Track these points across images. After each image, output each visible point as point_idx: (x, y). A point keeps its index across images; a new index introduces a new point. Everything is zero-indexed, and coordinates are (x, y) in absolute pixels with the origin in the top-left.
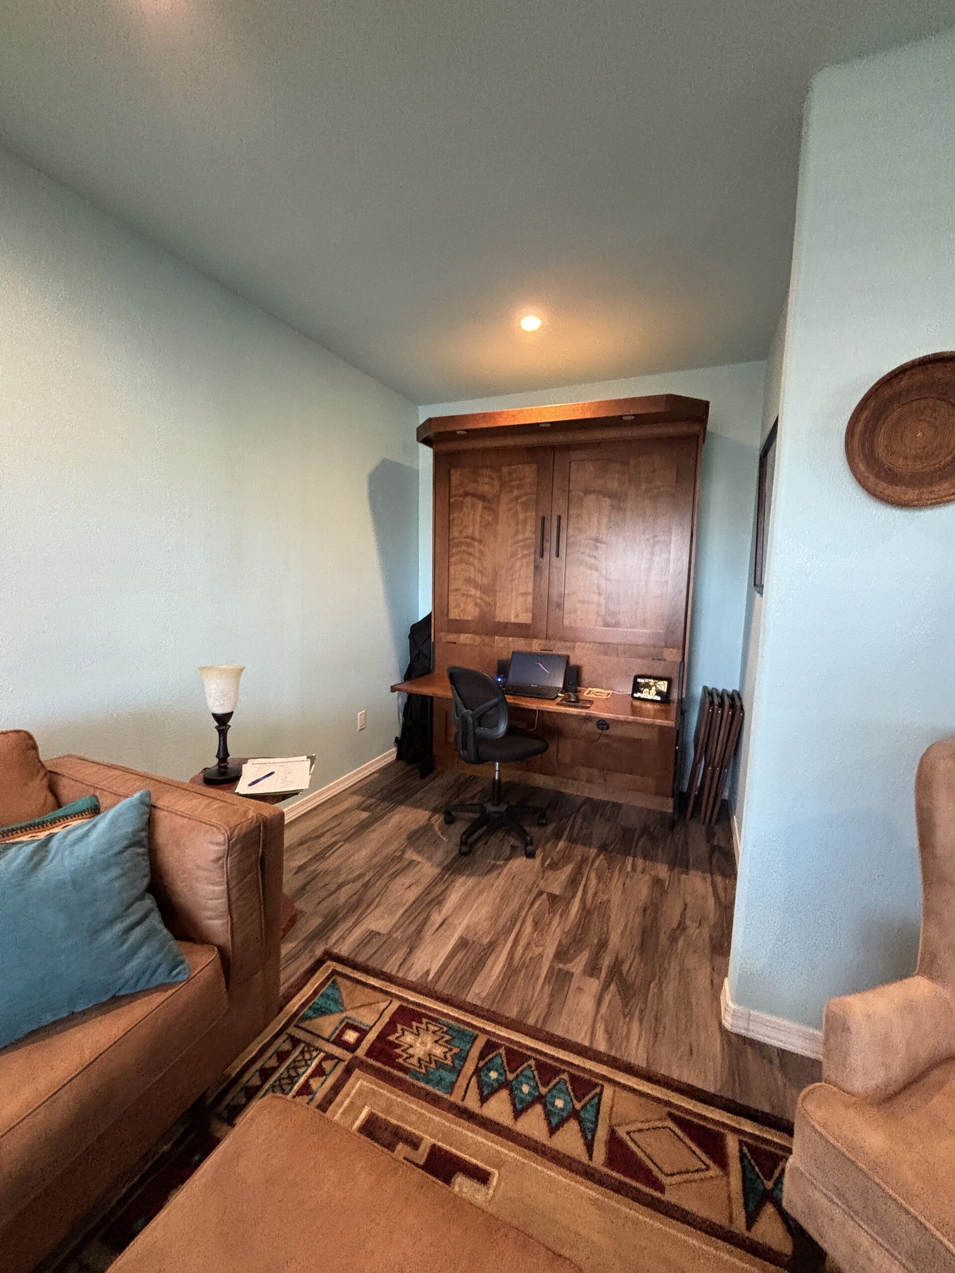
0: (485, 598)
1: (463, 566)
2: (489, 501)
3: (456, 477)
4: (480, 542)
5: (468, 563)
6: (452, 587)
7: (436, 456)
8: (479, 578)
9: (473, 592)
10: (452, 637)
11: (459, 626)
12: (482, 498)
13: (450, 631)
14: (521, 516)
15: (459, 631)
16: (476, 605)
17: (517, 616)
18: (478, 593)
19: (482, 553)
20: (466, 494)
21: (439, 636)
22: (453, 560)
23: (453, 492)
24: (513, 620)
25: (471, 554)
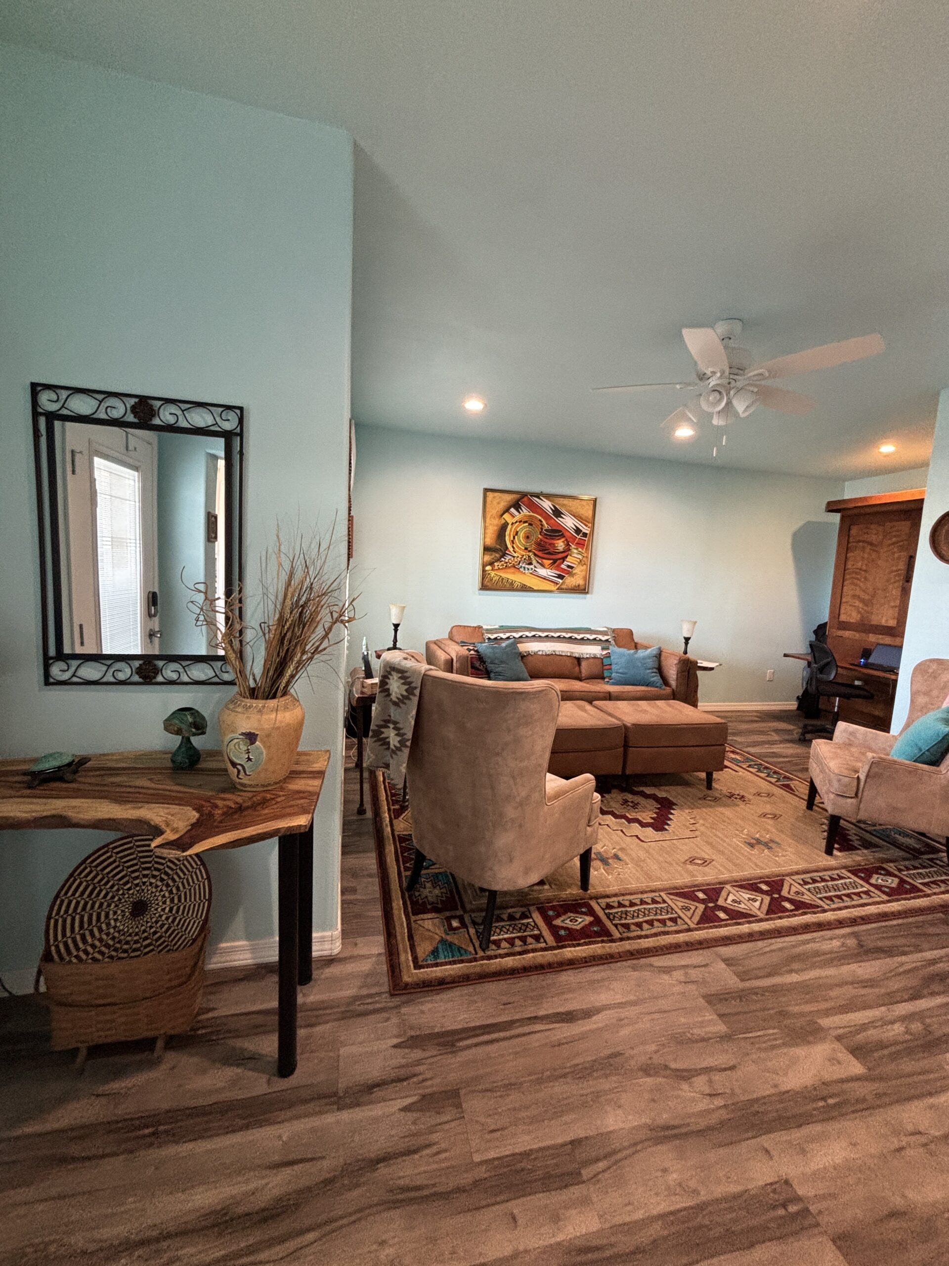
0: (865, 608)
1: (853, 587)
2: (876, 546)
3: (854, 531)
4: (865, 571)
5: (856, 585)
6: (844, 600)
7: (843, 519)
8: (862, 595)
9: (857, 603)
10: (840, 633)
11: (844, 626)
12: (871, 544)
13: (839, 629)
14: (896, 555)
15: (844, 629)
16: (859, 612)
17: (887, 620)
18: (861, 605)
19: (866, 579)
20: (859, 541)
21: (832, 632)
22: (846, 583)
23: (851, 540)
24: (883, 623)
25: (858, 579)
